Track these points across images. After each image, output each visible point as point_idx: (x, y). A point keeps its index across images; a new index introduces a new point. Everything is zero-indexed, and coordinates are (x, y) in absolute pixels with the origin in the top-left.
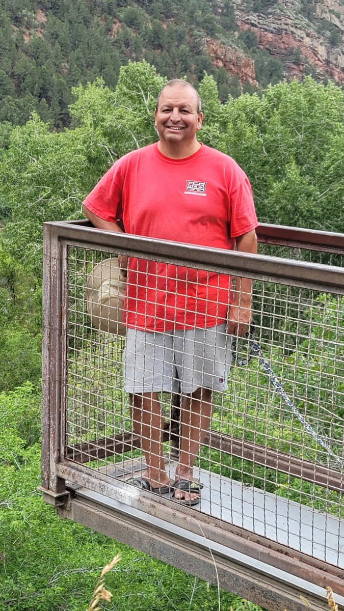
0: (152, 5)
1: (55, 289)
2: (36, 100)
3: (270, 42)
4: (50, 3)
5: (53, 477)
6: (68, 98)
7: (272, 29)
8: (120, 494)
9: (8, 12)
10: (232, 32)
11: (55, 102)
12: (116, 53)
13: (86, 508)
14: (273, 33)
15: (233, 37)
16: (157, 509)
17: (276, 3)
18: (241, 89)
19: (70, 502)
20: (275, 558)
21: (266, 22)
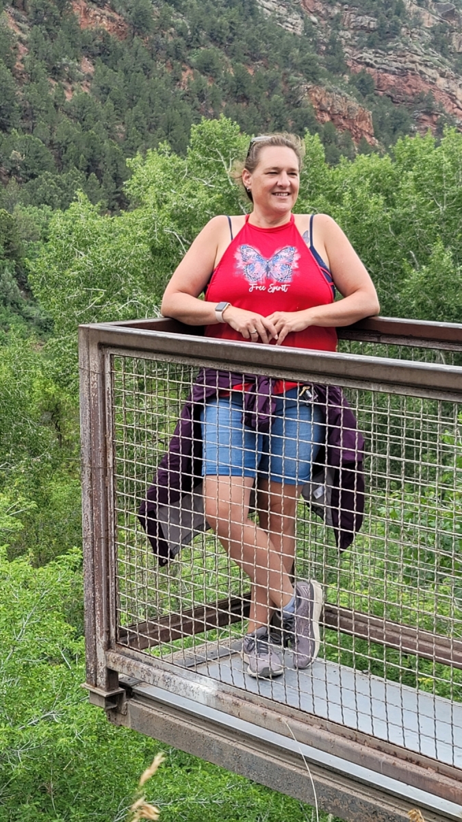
0: (233, 44)
1: (96, 414)
2: (82, 175)
3: (391, 86)
4: (98, 48)
5: (102, 669)
6: (125, 172)
7: (393, 69)
8: (192, 689)
9: (43, 61)
10: (341, 75)
11: (108, 176)
12: (188, 109)
13: (147, 710)
14: (395, 74)
15: (342, 82)
16: (241, 707)
17: (397, 35)
18: (355, 150)
19: (125, 703)
20: (403, 770)
21: (385, 60)
